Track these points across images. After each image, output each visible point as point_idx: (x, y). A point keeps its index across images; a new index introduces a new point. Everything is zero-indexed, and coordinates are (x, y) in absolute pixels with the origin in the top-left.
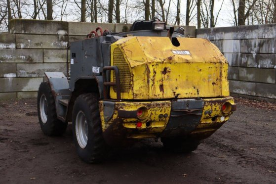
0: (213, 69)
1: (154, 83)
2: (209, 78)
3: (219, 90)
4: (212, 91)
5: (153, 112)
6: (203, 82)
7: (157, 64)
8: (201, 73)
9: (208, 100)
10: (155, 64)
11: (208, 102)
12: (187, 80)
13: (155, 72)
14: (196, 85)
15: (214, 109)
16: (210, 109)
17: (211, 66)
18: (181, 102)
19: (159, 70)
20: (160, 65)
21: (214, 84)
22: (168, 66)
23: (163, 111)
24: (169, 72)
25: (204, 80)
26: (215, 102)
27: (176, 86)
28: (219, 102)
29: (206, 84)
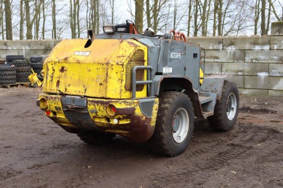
0: (101, 70)
1: (52, 79)
2: (98, 78)
3: (105, 91)
4: (99, 91)
5: (50, 104)
6: (92, 82)
7: (55, 63)
8: (90, 73)
9: (91, 99)
10: (53, 63)
11: (90, 101)
12: (79, 78)
13: (54, 70)
14: (86, 84)
15: (98, 110)
16: (94, 109)
17: (99, 66)
18: (68, 98)
19: (58, 68)
20: (57, 64)
21: (101, 84)
22: (64, 65)
23: (56, 104)
24: (66, 70)
25: (93, 79)
26: (98, 102)
27: (69, 83)
28: (102, 103)
29: (94, 84)
